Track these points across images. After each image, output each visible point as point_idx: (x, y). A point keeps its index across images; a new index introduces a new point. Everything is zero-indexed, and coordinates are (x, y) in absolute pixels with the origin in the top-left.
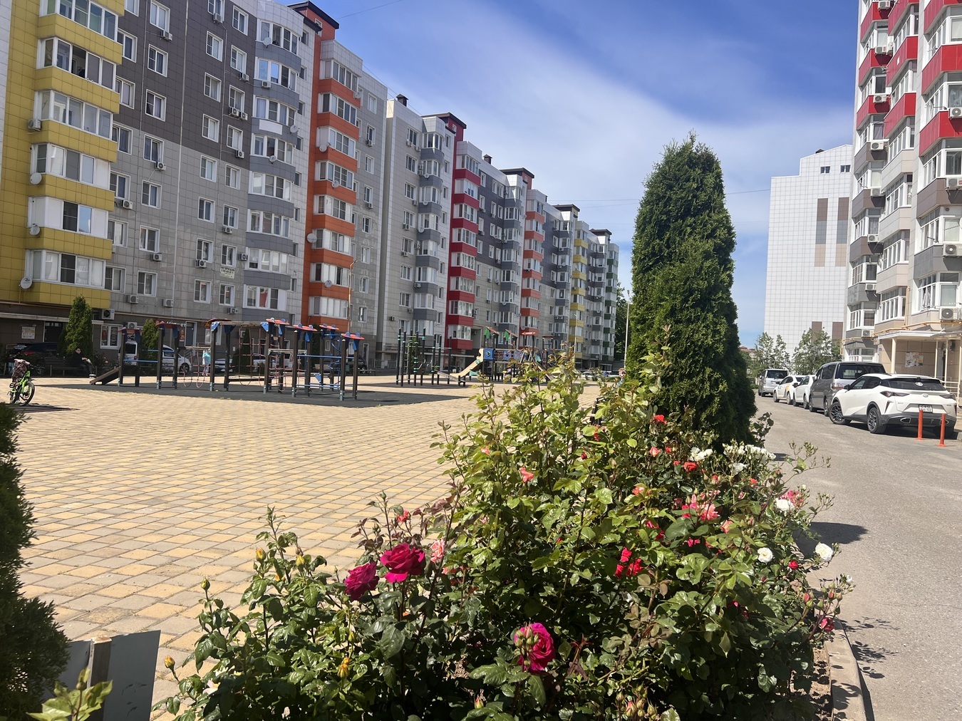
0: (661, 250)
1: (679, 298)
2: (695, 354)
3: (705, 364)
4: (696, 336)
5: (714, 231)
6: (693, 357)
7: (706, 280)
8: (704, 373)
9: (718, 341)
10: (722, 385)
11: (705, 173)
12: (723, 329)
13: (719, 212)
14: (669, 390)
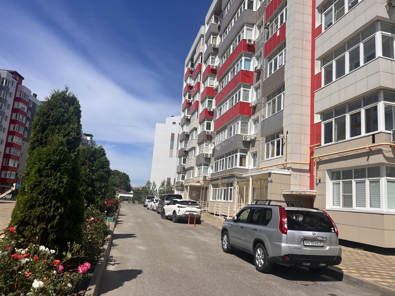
0: (42, 139)
1: (44, 163)
2: (47, 193)
3: (53, 199)
4: (49, 184)
5: (69, 133)
6: (46, 195)
7: (59, 156)
8: (51, 204)
9: (61, 187)
10: (61, 209)
11: (70, 105)
12: (65, 181)
13: (74, 125)
14: (31, 212)
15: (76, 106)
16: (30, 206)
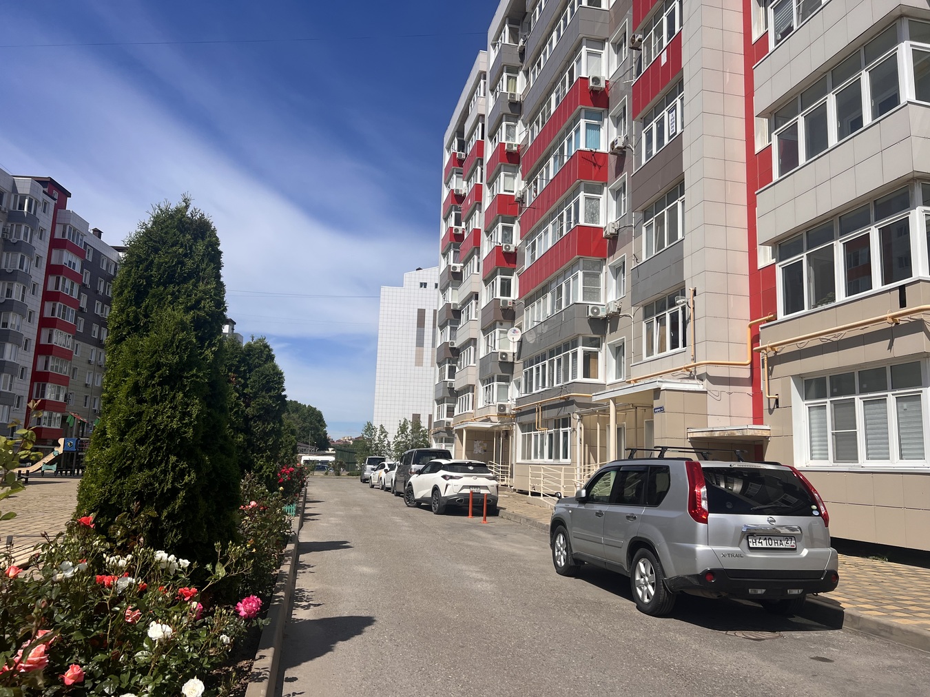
0: (137, 319)
1: (145, 373)
2: (157, 439)
3: (169, 452)
4: (159, 419)
5: (198, 302)
6: (154, 443)
7: (178, 354)
8: (167, 463)
9: (186, 425)
10: (189, 476)
11: (195, 239)
12: (195, 411)
13: (208, 283)
14: (123, 483)
15: (209, 241)
16: (118, 471)
